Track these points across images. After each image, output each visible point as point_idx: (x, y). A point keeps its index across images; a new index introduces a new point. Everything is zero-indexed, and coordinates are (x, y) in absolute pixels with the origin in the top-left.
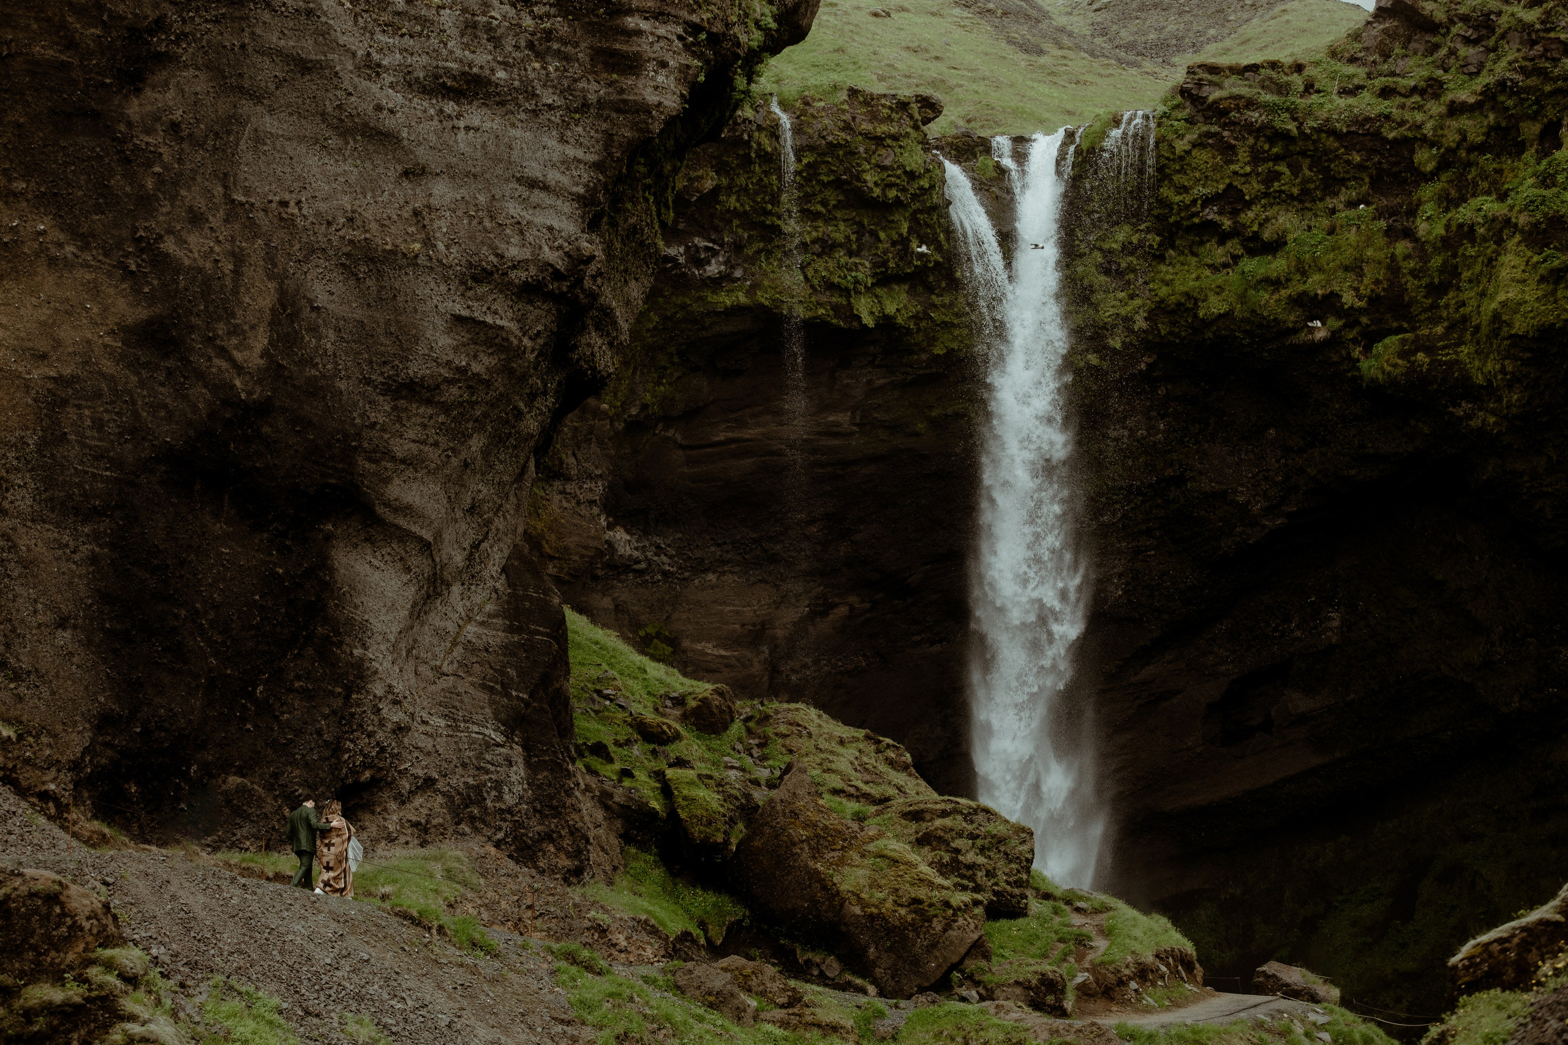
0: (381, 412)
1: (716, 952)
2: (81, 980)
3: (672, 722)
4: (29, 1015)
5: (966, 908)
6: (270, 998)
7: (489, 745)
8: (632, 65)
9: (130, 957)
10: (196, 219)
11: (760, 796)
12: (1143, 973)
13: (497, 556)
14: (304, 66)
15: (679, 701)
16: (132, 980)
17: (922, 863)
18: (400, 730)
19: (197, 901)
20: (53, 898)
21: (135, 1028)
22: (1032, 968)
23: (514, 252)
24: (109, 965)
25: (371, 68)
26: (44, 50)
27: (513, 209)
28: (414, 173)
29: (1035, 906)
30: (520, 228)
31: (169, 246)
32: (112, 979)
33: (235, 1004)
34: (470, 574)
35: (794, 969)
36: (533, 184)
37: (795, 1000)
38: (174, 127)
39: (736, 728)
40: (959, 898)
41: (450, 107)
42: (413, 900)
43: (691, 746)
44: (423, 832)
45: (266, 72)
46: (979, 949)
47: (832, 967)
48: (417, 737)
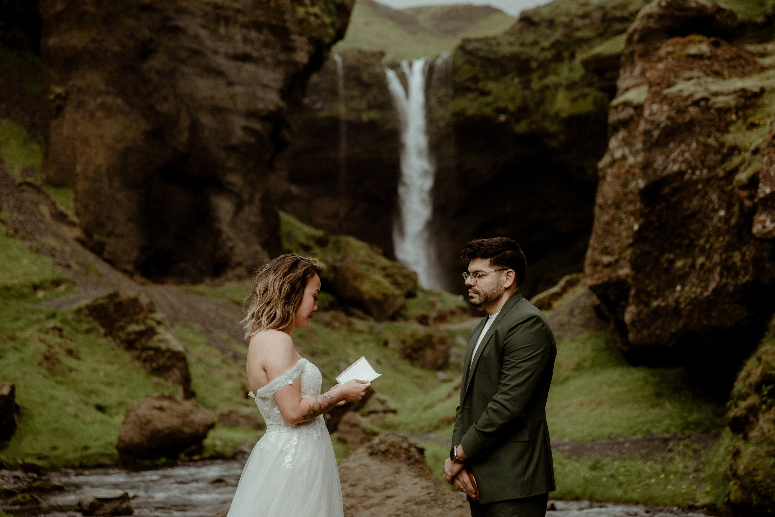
0: (223, 155)
1: (326, 310)
2: (145, 323)
3: (311, 243)
4: (129, 334)
5: (399, 296)
6: (197, 327)
7: (257, 252)
8: (293, 50)
9: (159, 316)
10: (165, 99)
11: (338, 264)
12: (452, 313)
13: (258, 197)
14: (196, 53)
15: (312, 237)
16: (159, 323)
17: (386, 283)
18: (232, 249)
19: (174, 300)
20: (135, 301)
21: (160, 337)
22: (420, 312)
23: (261, 106)
24: (153, 319)
25: (216, 52)
26: (117, 48)
27: (260, 93)
28: (230, 84)
29: (420, 295)
30: (263, 99)
31: (158, 107)
32: (153, 323)
33: (186, 330)
34: (251, 201)
35: (349, 314)
36: (266, 86)
37: (350, 324)
38: (158, 72)
39: (330, 245)
40: (397, 292)
41: (240, 64)
42: (237, 298)
43: (317, 250)
44: (239, 278)
45: (184, 54)
46: (403, 307)
47: (360, 313)
48: (237, 250)
